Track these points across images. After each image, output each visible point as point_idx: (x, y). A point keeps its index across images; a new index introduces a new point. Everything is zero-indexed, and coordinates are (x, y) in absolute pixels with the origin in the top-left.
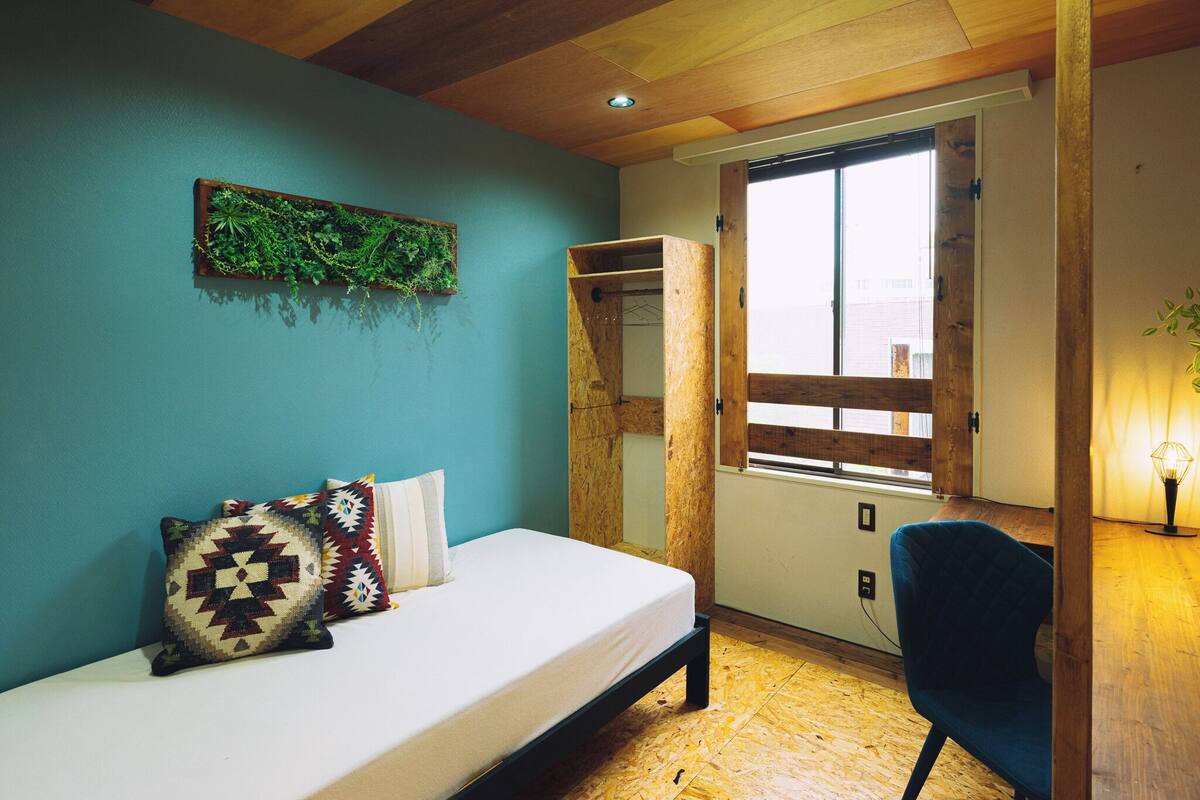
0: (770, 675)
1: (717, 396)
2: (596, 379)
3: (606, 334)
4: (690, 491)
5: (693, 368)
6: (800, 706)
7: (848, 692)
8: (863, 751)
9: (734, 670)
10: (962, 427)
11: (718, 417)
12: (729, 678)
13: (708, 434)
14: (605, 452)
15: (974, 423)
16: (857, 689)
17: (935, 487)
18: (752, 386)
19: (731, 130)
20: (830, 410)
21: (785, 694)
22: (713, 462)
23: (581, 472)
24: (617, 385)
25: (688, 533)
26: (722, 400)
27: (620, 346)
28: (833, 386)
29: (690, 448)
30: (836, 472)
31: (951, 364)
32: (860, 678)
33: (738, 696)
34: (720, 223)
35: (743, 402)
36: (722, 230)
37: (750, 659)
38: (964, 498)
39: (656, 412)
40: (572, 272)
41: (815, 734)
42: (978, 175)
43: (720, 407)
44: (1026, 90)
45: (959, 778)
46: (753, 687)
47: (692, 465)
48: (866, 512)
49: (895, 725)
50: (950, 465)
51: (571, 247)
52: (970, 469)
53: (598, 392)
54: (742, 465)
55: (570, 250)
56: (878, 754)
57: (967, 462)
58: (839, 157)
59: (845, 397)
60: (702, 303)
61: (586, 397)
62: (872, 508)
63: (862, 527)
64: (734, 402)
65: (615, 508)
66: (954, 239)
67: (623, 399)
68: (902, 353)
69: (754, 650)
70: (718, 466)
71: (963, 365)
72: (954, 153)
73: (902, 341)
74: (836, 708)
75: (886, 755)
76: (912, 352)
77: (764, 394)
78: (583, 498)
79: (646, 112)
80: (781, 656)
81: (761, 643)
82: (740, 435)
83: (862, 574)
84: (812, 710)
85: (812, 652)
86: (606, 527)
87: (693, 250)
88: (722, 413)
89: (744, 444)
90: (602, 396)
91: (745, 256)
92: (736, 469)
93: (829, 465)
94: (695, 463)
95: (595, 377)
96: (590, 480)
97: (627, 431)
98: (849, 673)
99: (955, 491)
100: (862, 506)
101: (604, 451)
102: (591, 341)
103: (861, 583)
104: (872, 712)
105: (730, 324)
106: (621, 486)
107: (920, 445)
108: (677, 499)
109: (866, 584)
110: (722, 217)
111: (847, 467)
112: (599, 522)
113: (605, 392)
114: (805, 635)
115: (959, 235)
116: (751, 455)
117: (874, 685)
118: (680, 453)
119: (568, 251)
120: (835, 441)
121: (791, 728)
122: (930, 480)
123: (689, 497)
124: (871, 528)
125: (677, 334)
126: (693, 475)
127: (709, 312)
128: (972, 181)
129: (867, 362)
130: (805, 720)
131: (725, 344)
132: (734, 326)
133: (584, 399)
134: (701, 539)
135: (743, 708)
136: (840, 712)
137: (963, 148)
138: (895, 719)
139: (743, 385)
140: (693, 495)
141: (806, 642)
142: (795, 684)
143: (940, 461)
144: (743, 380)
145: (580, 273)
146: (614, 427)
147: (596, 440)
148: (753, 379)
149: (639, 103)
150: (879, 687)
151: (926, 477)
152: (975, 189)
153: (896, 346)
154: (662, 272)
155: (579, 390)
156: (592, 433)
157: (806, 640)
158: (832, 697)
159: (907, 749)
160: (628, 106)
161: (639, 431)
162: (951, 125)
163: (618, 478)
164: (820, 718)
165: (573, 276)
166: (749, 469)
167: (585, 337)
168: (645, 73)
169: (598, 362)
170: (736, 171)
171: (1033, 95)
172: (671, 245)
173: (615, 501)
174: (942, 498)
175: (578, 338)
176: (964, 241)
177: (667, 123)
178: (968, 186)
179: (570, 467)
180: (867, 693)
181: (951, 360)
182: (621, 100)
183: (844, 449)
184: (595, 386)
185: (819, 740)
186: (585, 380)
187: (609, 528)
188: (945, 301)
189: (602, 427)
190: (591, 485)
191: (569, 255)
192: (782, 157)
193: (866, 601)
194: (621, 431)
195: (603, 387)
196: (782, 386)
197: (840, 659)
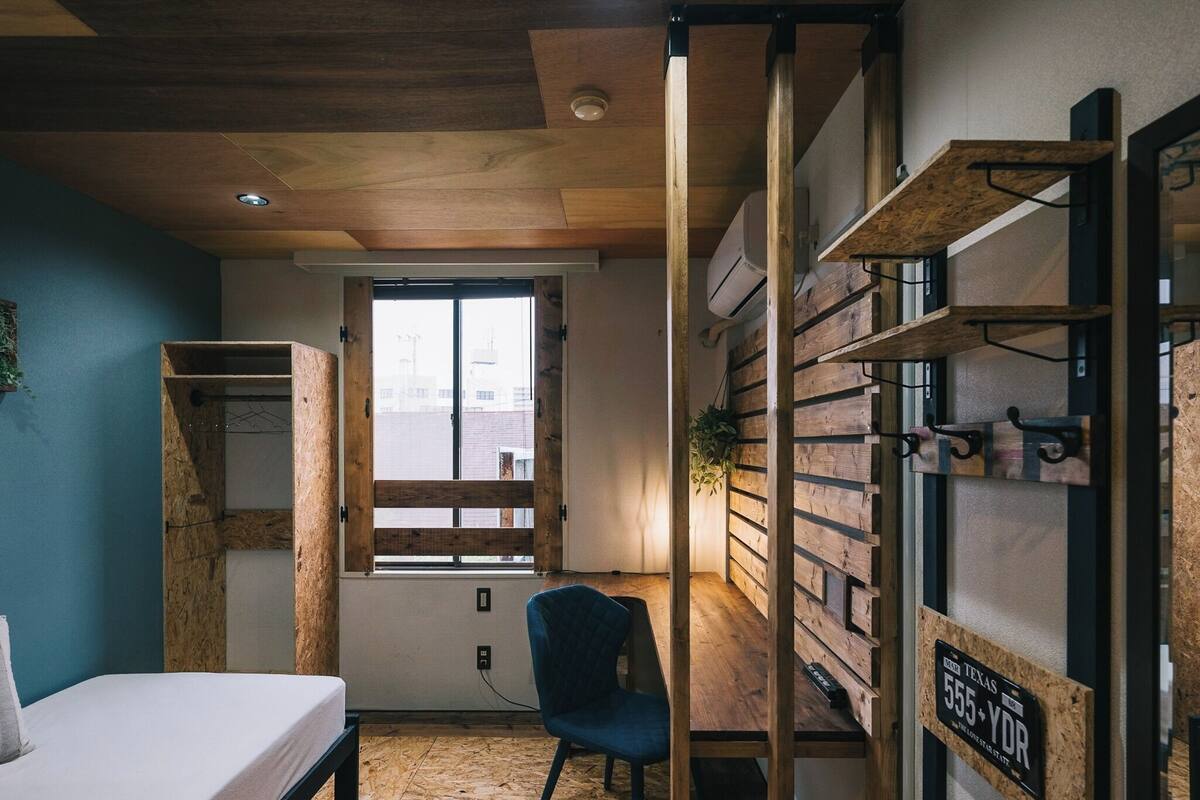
0: (408, 757)
1: (342, 503)
2: (196, 493)
3: (207, 441)
4: (317, 601)
5: (320, 476)
6: (441, 773)
7: (477, 750)
8: (499, 789)
9: (373, 764)
10: (555, 518)
11: (342, 526)
12: (371, 771)
13: (333, 542)
14: (206, 574)
15: (563, 513)
16: (484, 746)
17: (537, 567)
18: (378, 492)
19: (361, 247)
20: (450, 511)
21: (426, 768)
22: (338, 571)
23: (178, 600)
24: (218, 498)
25: (315, 645)
26: (346, 508)
27: (222, 455)
28: (454, 489)
29: (317, 559)
30: (457, 565)
31: (547, 466)
32: (483, 736)
33: (384, 783)
34: (344, 334)
35: (368, 509)
36: (346, 341)
37: (387, 749)
38: (557, 572)
39: (270, 525)
40: (167, 371)
41: (458, 790)
42: (564, 322)
43: (345, 515)
44: (597, 265)
45: (567, 784)
46: (396, 771)
47: (319, 575)
48: (484, 596)
49: (518, 762)
50: (547, 548)
51: (168, 342)
52: (561, 548)
53: (199, 507)
54: (368, 569)
55: (165, 346)
56: (510, 788)
57: (558, 544)
58: (458, 290)
59: (465, 498)
60: (327, 411)
61: (184, 513)
62: (488, 591)
63: (480, 609)
64: (360, 509)
65: (218, 635)
66: (548, 370)
67: (226, 513)
68: (507, 460)
69: (389, 741)
70: (342, 573)
71: (555, 468)
72: (548, 302)
73: (506, 449)
74: (471, 765)
75: (516, 787)
76: (515, 458)
77: (390, 499)
78: (181, 629)
79: (277, 215)
80: (414, 739)
81: (395, 733)
82: (366, 540)
83: (480, 649)
84: (451, 773)
85: (441, 728)
86: (207, 657)
87: (319, 358)
88: (347, 521)
89: (370, 549)
90: (204, 512)
91: (371, 368)
92: (362, 574)
93: (450, 559)
94: (321, 572)
95: (195, 491)
96: (189, 606)
97: (232, 548)
98: (474, 735)
99: (551, 568)
100: (480, 591)
101: (205, 572)
102: (190, 449)
103: (479, 657)
104: (499, 759)
105: (355, 434)
106: (223, 610)
107: (524, 534)
108: (306, 611)
109: (484, 658)
110: (346, 328)
111: (465, 559)
112: (199, 653)
113: (206, 507)
114: (432, 715)
115: (552, 367)
116: (379, 559)
117: (495, 739)
118: (307, 564)
119: (163, 347)
120: (457, 537)
121: (438, 792)
122: (533, 562)
123: (316, 608)
124: (488, 608)
125: (305, 443)
126: (320, 584)
127: (333, 420)
128: (561, 326)
129: (481, 468)
130: (448, 783)
131: (350, 452)
132: (359, 436)
133: (182, 515)
134: (327, 647)
135: (392, 791)
136: (475, 767)
137: (554, 300)
138: (516, 759)
139: (369, 492)
140: (320, 605)
141: (433, 721)
142: (432, 757)
143: (540, 546)
144: (369, 486)
145: (177, 373)
146: (216, 545)
147: (196, 561)
148: (378, 485)
149: (274, 205)
150: (500, 739)
151: (530, 559)
152: (562, 333)
153: (504, 454)
154: (290, 379)
155: (175, 506)
156: (191, 553)
157: (433, 719)
158: (466, 758)
159: (529, 776)
160: (260, 205)
161: (249, 547)
162: (545, 280)
163: (221, 601)
164: (460, 777)
165: (168, 375)
166: (376, 572)
167: (183, 446)
168: (290, 180)
169: (197, 473)
170: (361, 285)
171: (600, 267)
172: (300, 353)
173: (217, 627)
174: (541, 575)
175: (174, 446)
176: (554, 371)
177: (296, 229)
178: (558, 330)
179: (165, 594)
180: (492, 747)
181: (547, 464)
182: (254, 198)
183: (465, 543)
184: (195, 500)
185: (463, 794)
186: (183, 494)
187: (211, 658)
188: (543, 418)
189: (203, 545)
190: (190, 613)
191: (164, 351)
192: (406, 280)
193: (484, 672)
194: (224, 548)
195: (204, 500)
196: (408, 491)
197: (466, 727)
